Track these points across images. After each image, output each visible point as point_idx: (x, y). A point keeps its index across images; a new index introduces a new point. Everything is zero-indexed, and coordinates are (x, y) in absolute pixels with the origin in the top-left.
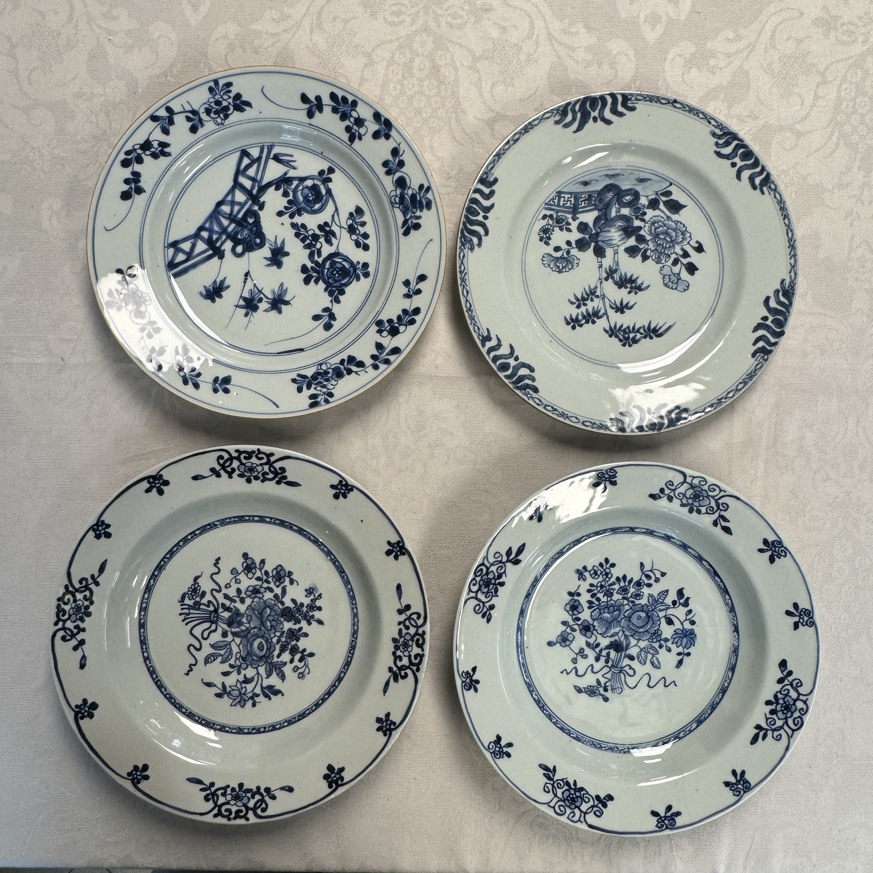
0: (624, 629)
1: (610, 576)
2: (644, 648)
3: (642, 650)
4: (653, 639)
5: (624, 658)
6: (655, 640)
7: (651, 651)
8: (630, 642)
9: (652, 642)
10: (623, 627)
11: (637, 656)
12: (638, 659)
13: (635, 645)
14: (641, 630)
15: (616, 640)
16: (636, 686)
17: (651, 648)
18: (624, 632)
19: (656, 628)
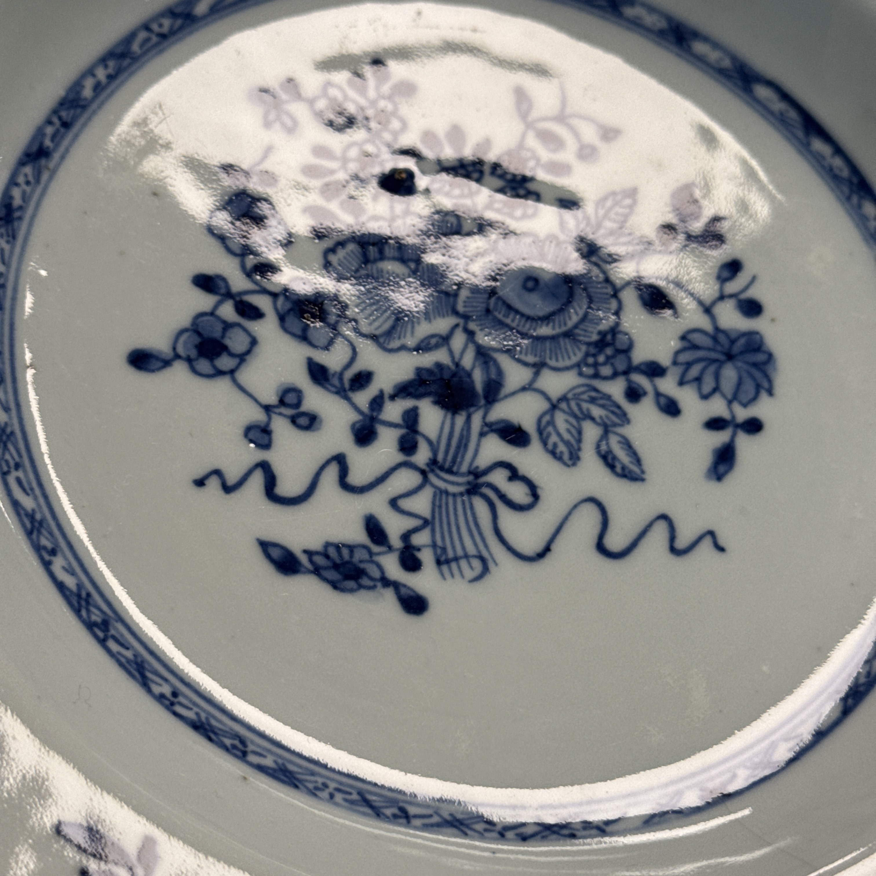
0: (472, 326)
1: (395, 124)
2: (564, 398)
3: (554, 407)
4: (596, 365)
5: (482, 434)
6: (606, 371)
7: (596, 412)
8: (500, 372)
9: (596, 376)
10: (466, 317)
11: (540, 431)
12: (545, 443)
13: (524, 389)
14: (545, 330)
15: (439, 366)
16: (547, 549)
17: (592, 400)
18: (471, 334)
19: (604, 325)
